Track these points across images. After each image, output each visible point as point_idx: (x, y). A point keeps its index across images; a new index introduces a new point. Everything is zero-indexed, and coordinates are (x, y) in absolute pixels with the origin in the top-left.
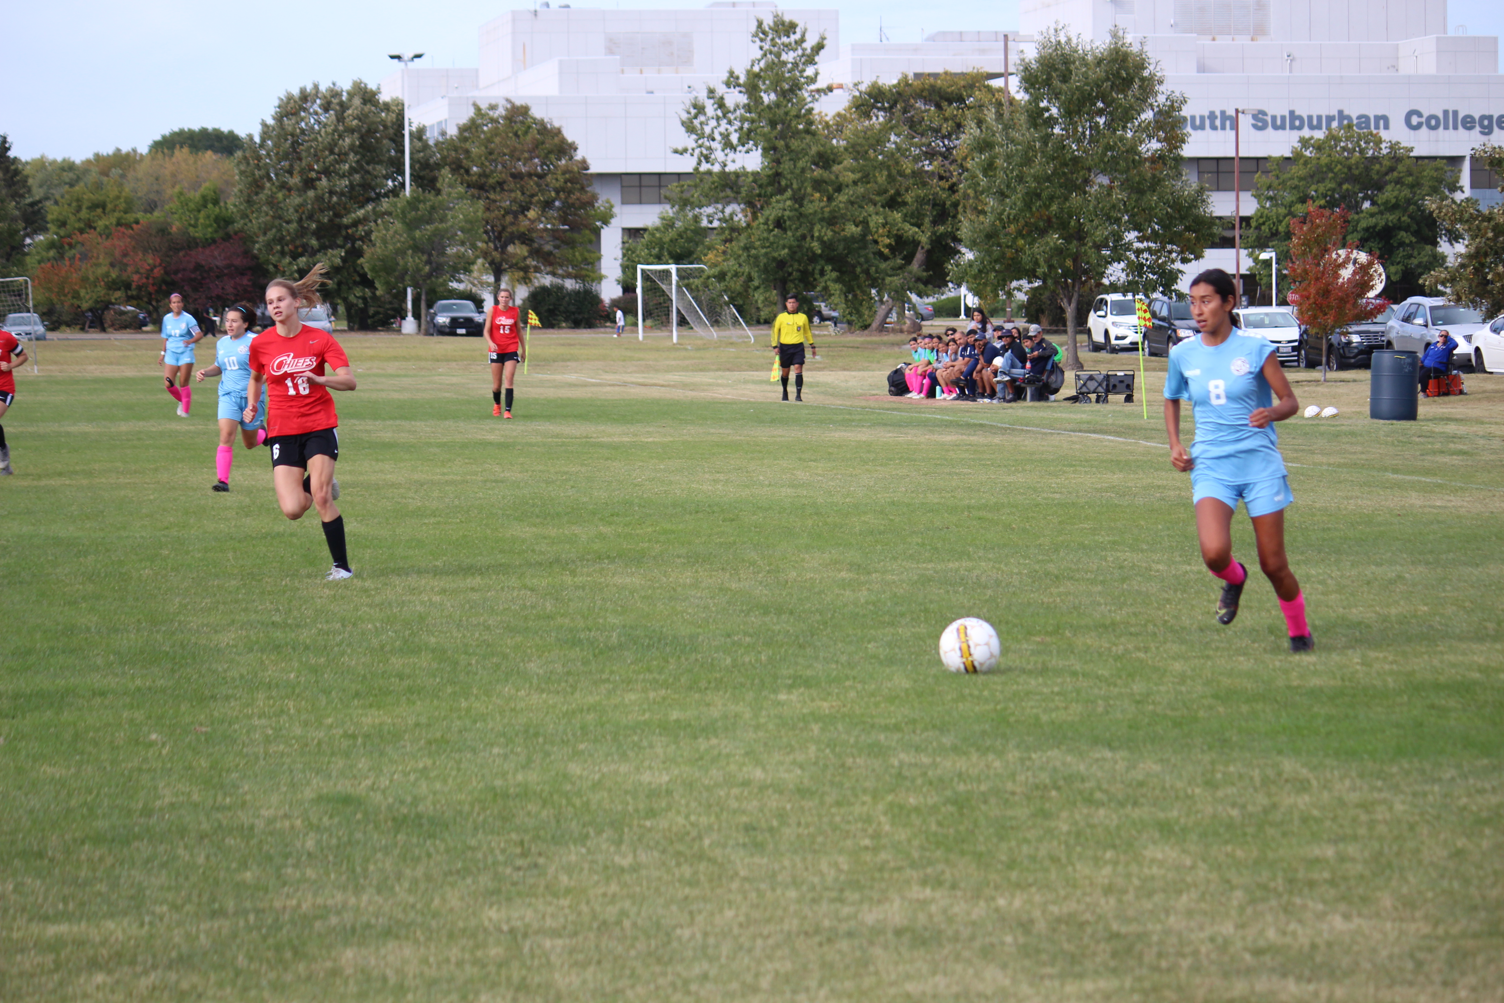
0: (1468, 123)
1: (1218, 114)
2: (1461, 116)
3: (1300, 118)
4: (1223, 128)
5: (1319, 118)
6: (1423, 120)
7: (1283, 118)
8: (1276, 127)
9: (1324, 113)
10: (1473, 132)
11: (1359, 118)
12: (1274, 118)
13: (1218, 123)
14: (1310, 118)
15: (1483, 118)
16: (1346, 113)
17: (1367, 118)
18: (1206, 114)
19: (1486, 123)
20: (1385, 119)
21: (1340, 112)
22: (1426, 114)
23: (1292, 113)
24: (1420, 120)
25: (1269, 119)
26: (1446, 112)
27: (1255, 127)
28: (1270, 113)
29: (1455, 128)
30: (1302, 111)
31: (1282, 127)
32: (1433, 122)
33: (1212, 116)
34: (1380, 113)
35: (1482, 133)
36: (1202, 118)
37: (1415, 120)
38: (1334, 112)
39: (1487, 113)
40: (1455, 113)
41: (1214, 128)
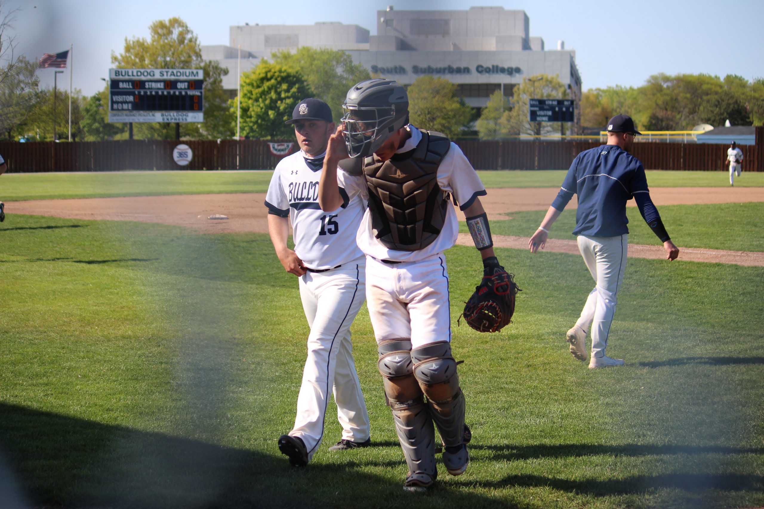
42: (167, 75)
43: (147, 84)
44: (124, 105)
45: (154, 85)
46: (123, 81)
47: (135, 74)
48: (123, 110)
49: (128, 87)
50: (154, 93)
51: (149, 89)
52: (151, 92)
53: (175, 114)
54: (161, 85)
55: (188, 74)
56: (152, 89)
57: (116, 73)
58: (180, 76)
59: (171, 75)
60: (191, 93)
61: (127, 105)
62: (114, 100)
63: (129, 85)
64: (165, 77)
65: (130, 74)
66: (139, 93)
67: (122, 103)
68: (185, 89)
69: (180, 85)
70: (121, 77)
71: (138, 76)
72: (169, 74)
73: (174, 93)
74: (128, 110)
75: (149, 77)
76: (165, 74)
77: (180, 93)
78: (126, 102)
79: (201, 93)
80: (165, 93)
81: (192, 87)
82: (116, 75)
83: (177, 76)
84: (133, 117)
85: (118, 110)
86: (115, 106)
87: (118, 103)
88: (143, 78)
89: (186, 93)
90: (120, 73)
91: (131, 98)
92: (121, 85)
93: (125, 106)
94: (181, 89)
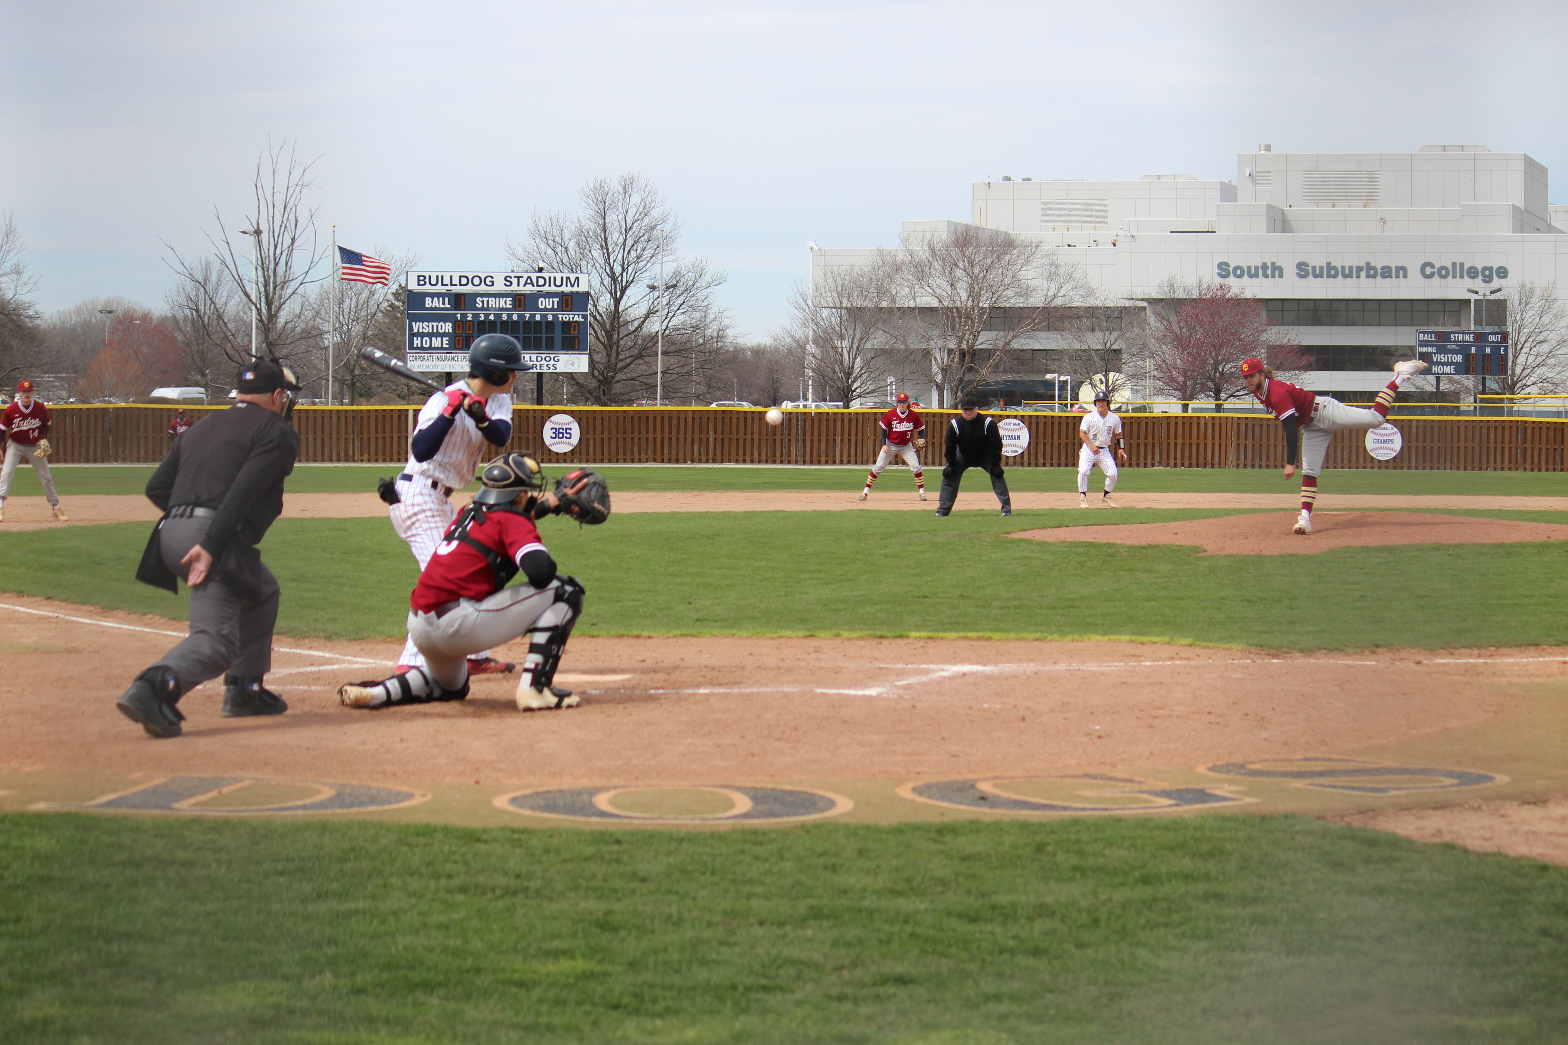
0: (1473, 273)
1: (1269, 264)
2: (1466, 267)
3: (1335, 268)
4: (1273, 276)
5: (1351, 268)
6: (1436, 270)
7: (1321, 268)
8: (1316, 276)
9: (1355, 264)
10: (1476, 280)
11: (1382, 269)
12: (1314, 268)
13: (1269, 272)
14: (1343, 268)
15: (1485, 269)
16: (1372, 264)
17: (1389, 268)
18: (1260, 265)
19: (1487, 273)
20: (1404, 269)
21: (1368, 264)
22: (1437, 266)
23: (1328, 264)
24: (1433, 270)
25: (1310, 269)
26: (1454, 264)
27: (1299, 275)
28: (1311, 264)
29: (1462, 277)
30: (1337, 263)
31: (1321, 276)
32: (1443, 272)
33: (1264, 266)
34: (1400, 265)
35: (1484, 281)
36: (1256, 268)
37: (1428, 270)
38: (1363, 264)
39: (1488, 265)
40: (1462, 265)
41: (1266, 276)
42: (518, 285)
43: (478, 300)
44: (434, 339)
45: (492, 301)
46: (432, 295)
47: (456, 281)
48: (430, 348)
49: (442, 306)
50: (492, 317)
51: (482, 309)
52: (487, 316)
53: (534, 357)
54: (508, 303)
55: (558, 283)
56: (488, 309)
57: (419, 280)
58: (544, 285)
59: (526, 283)
60: (565, 317)
61: (439, 339)
62: (415, 330)
63: (444, 303)
64: (514, 287)
65: (447, 281)
66: (464, 316)
67: (430, 335)
68: (553, 309)
69: (543, 303)
70: (428, 288)
71: (461, 285)
72: (522, 281)
73: (533, 316)
74: (442, 348)
75: (483, 288)
76: (515, 281)
77: (544, 317)
78: (438, 335)
79: (585, 317)
80: (515, 318)
81: (567, 306)
82: (419, 284)
83: (538, 285)
84: (453, 363)
85: (422, 348)
86: (417, 342)
87: (422, 335)
88: (470, 289)
89: (555, 316)
90: (427, 280)
91: (448, 327)
92: (428, 302)
93: (436, 342)
94: (546, 309)
